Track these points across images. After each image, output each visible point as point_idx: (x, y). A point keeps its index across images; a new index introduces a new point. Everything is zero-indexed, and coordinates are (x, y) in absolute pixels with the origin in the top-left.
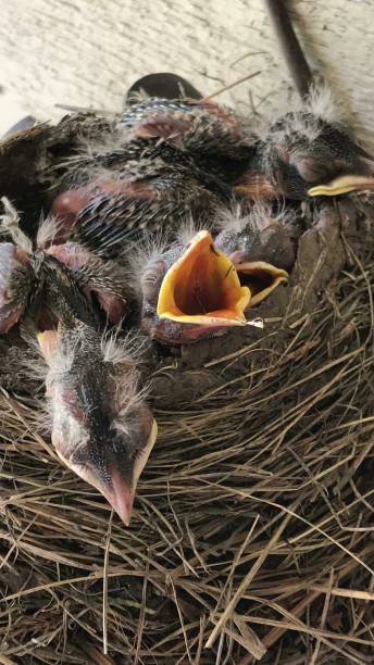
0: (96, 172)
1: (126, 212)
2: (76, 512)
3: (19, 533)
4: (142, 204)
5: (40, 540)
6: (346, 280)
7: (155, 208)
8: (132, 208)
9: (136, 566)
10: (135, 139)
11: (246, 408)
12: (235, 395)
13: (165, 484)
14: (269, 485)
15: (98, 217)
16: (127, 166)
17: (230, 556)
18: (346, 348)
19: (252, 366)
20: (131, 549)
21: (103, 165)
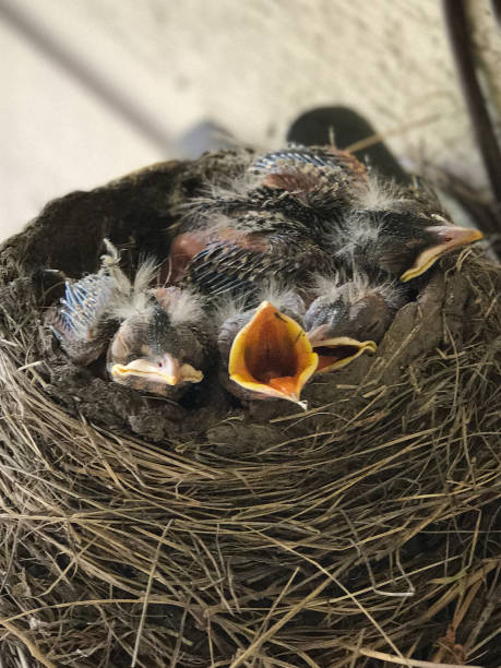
0: (216, 218)
1: (238, 263)
2: (133, 540)
3: (79, 551)
4: (254, 257)
5: (96, 560)
6: (436, 358)
7: (266, 262)
8: (244, 260)
9: (179, 597)
10: (261, 188)
11: (307, 467)
12: (295, 453)
13: (215, 526)
14: (315, 542)
15: (211, 264)
16: (247, 216)
17: (268, 603)
18: (423, 425)
19: (318, 428)
20: (178, 582)
21: (224, 212)
